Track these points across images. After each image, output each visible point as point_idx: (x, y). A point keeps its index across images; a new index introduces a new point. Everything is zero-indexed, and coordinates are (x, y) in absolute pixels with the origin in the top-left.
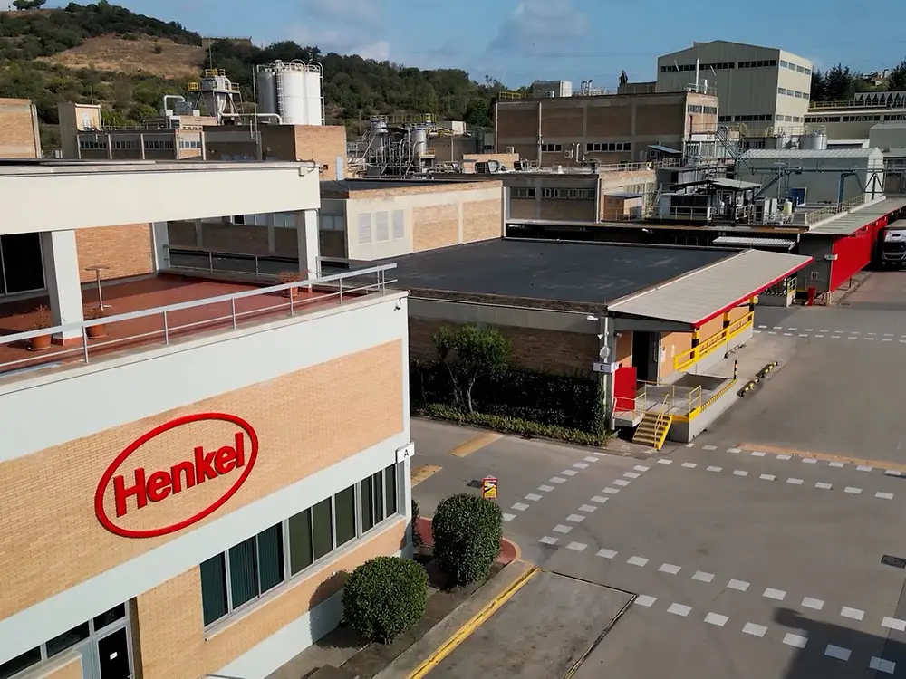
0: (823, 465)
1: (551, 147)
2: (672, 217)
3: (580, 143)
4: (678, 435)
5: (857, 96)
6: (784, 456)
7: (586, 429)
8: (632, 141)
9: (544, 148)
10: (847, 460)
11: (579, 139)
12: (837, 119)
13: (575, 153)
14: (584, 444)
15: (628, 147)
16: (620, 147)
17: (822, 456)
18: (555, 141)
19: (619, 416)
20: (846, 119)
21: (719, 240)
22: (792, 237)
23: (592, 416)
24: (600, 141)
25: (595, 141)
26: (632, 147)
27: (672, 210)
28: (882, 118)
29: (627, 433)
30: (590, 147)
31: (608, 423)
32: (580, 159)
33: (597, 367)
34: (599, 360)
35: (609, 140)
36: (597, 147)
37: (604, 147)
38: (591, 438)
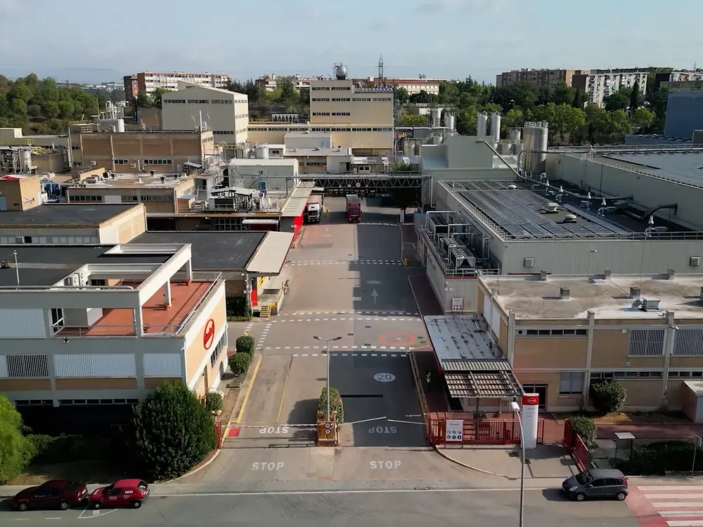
0: (323, 314)
1: (121, 162)
2: (217, 209)
3: (140, 159)
4: (274, 312)
5: (274, 116)
6: (310, 313)
7: (243, 316)
8: (173, 159)
9: (116, 162)
10: (330, 311)
11: (139, 157)
12: (266, 129)
13: (137, 165)
14: (244, 321)
15: (169, 162)
16: (165, 162)
17: (322, 311)
18: (123, 158)
19: (254, 308)
20: (270, 129)
21: (245, 221)
22: (276, 218)
23: (245, 310)
24: (153, 158)
25: (149, 158)
26: (172, 162)
27: (216, 206)
28: (288, 129)
29: (257, 314)
30: (146, 162)
31: (250, 312)
32: (141, 168)
33: (245, 292)
34: (246, 289)
35: (157, 158)
36: (151, 162)
37: (155, 162)
38: (245, 318)
